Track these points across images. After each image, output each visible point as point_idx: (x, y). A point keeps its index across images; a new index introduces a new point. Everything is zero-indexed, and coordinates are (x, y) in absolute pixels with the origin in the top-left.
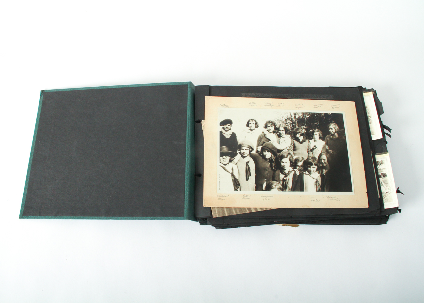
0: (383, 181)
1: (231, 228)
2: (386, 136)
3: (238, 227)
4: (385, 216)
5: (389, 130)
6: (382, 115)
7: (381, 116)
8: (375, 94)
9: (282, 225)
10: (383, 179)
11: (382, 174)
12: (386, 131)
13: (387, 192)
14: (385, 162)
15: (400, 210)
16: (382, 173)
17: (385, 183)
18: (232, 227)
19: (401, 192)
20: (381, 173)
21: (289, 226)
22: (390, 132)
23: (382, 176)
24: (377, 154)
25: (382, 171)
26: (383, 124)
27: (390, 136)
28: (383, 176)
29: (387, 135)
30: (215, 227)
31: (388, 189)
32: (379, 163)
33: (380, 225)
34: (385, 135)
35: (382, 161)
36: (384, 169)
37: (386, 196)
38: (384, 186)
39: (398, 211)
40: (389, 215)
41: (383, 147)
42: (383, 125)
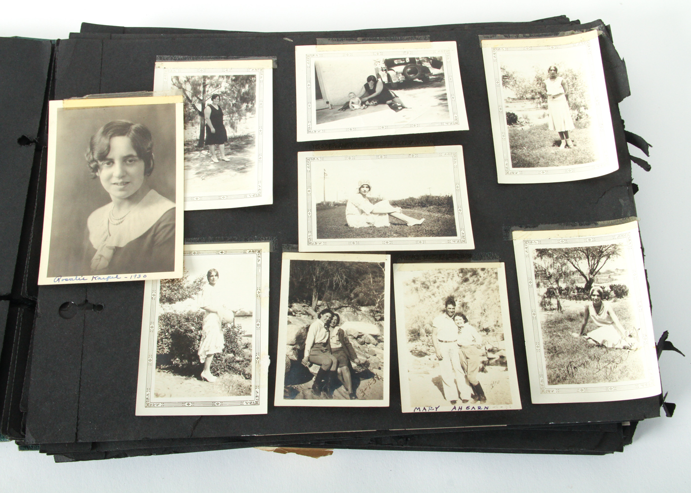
0: (614, 309)
1: (105, 458)
2: (635, 167)
3: (126, 456)
4: (619, 425)
5: (643, 146)
6: (626, 100)
7: (620, 105)
8: (605, 36)
9: (276, 451)
10: (616, 303)
11: (611, 287)
12: (634, 151)
13: (627, 345)
14: (624, 251)
15: (670, 409)
16: (613, 283)
17: (622, 318)
18: (106, 456)
19: (675, 345)
20: (610, 284)
21: (298, 453)
22: (647, 153)
23: (613, 293)
24: (600, 223)
25: (614, 277)
26: (626, 129)
27: (647, 168)
28: (616, 293)
29: (636, 164)
30: (52, 456)
31: (630, 336)
32: (605, 253)
33: (603, 454)
34: (632, 162)
35: (615, 246)
36: (619, 272)
37: (621, 359)
38: (616, 328)
39: (662, 410)
40: (634, 424)
41: (621, 201)
42: (628, 133)
